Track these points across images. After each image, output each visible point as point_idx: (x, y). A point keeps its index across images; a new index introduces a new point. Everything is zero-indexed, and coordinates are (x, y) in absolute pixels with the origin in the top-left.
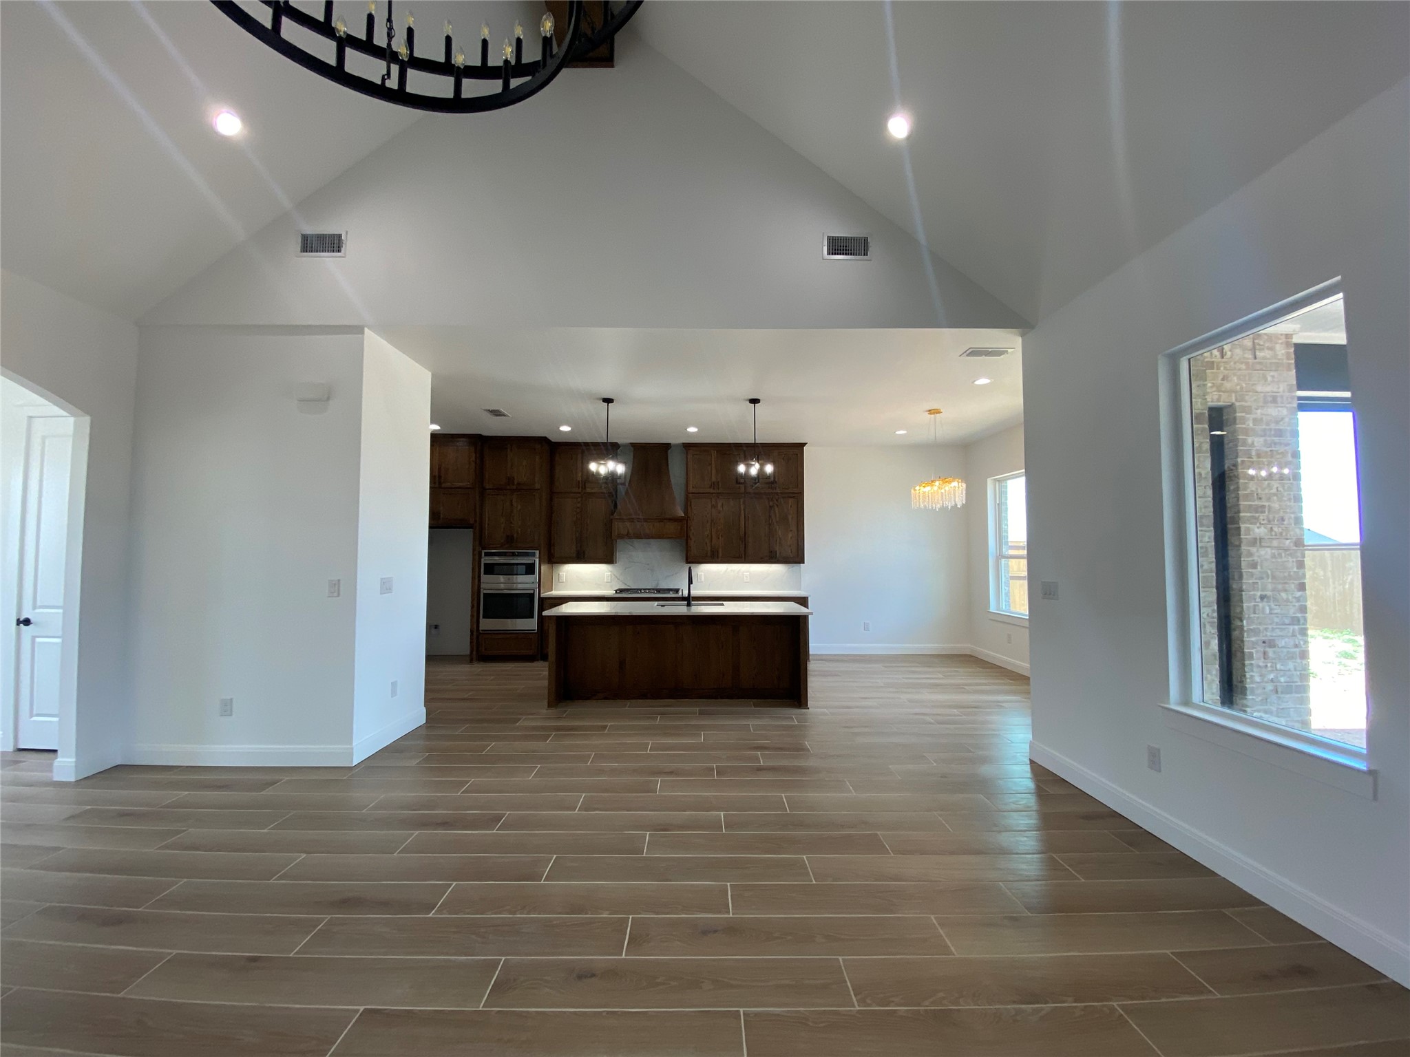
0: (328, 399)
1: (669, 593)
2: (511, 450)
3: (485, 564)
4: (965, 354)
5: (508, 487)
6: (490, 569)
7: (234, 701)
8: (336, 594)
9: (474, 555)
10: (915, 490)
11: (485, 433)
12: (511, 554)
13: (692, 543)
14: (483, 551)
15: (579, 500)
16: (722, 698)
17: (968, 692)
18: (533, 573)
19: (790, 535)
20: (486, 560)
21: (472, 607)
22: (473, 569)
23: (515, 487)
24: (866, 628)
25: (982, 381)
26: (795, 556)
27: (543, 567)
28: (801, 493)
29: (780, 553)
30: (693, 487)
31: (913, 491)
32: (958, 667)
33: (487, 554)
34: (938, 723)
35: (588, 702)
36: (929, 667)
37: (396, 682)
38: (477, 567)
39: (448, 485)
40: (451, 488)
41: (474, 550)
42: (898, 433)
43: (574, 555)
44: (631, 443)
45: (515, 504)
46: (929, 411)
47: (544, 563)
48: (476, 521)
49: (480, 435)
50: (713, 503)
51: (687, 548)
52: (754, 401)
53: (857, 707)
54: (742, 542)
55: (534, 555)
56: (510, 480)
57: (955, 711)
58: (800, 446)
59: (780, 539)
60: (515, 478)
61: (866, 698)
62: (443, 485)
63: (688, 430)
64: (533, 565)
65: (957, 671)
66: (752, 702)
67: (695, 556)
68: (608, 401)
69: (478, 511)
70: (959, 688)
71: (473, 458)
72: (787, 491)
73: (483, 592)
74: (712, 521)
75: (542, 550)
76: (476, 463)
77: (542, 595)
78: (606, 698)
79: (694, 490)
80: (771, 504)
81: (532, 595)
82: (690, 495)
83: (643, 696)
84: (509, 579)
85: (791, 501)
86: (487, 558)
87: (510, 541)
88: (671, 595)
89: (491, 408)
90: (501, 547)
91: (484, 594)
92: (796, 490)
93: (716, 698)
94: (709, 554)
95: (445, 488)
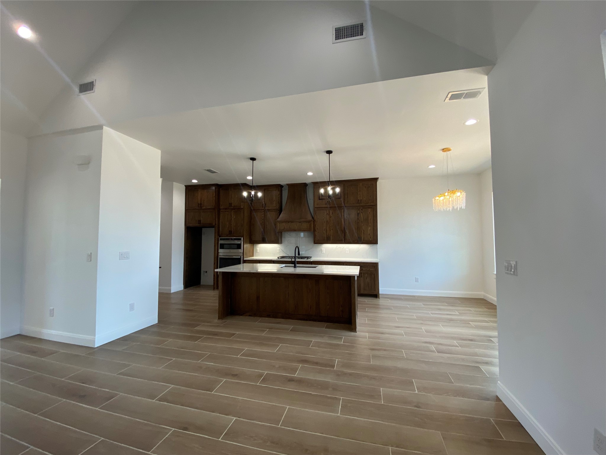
0: (89, 163)
1: (304, 259)
2: (231, 190)
3: (220, 244)
4: (448, 99)
5: (230, 208)
6: (222, 246)
7: (54, 309)
8: (90, 260)
9: (215, 240)
10: (435, 200)
11: (219, 183)
12: (231, 239)
13: (316, 233)
14: (220, 238)
15: (263, 213)
16: (310, 320)
17: (472, 327)
18: (240, 248)
19: (369, 228)
20: (221, 242)
21: (214, 264)
22: (215, 246)
23: (232, 208)
24: (417, 280)
25: (471, 122)
26: (373, 240)
27: (245, 246)
28: (376, 205)
29: (364, 238)
30: (317, 205)
31: (433, 200)
32: (471, 307)
33: (221, 239)
34: (438, 352)
35: (241, 317)
36: (452, 306)
37: (134, 303)
38: (216, 245)
39: (204, 208)
40: (206, 209)
41: (215, 237)
42: (430, 167)
43: (261, 240)
44: (287, 184)
45: (233, 216)
46: (443, 149)
47: (246, 243)
48: (215, 224)
49: (217, 184)
50: (327, 212)
51: (314, 235)
52: (329, 152)
53: (389, 334)
54: (343, 232)
55: (240, 239)
56: (230, 204)
57: (455, 342)
58: (376, 180)
59: (364, 231)
60: (233, 203)
61: (399, 327)
62: (203, 208)
63: (308, 174)
64: (240, 244)
65: (470, 310)
66: (326, 324)
67: (319, 240)
68: (253, 159)
69: (217, 219)
70: (466, 323)
71: (214, 195)
72: (367, 205)
73: (219, 257)
74: (327, 221)
75: (245, 237)
76: (215, 197)
77: (245, 259)
78: (250, 316)
79: (318, 206)
80: (358, 212)
81: (240, 259)
82: (316, 209)
83: (269, 316)
84: (230, 251)
85: (369, 210)
86: (221, 241)
87: (230, 233)
88: (305, 260)
89: (207, 169)
90: (227, 236)
91: (220, 258)
92: (372, 204)
93: (307, 320)
94: (325, 239)
95: (203, 209)
